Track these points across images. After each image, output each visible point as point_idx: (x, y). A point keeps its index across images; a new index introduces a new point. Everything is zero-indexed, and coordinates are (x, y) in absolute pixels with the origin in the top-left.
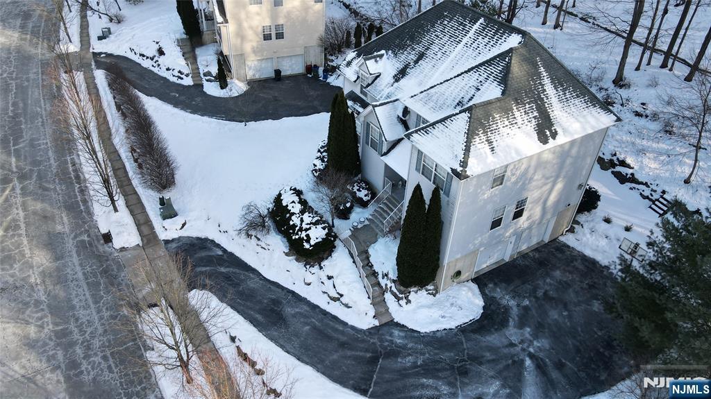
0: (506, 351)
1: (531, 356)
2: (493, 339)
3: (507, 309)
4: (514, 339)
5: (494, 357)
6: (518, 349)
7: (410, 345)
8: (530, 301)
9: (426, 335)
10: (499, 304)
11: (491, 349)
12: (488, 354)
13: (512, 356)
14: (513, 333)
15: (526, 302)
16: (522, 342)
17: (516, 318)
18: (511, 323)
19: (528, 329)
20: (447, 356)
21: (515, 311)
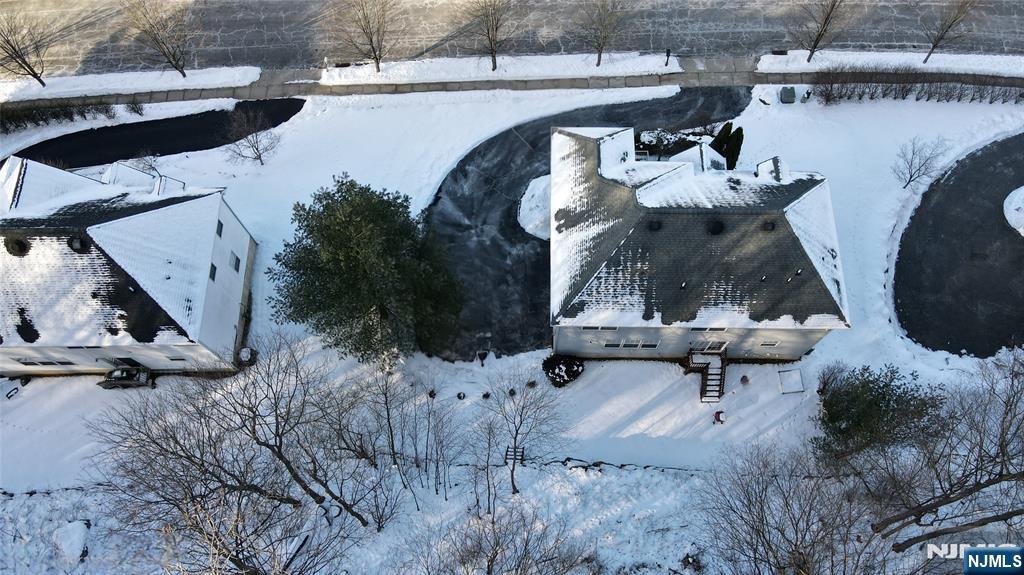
0: (483, 215)
1: (469, 228)
2: (496, 215)
3: (513, 244)
4: (486, 228)
5: (484, 204)
6: (479, 224)
7: (528, 168)
8: (508, 265)
9: (528, 181)
10: (520, 242)
11: (490, 209)
12: (489, 203)
13: (477, 216)
14: (492, 230)
15: (509, 262)
16: (482, 231)
17: (501, 243)
18: (499, 236)
19: (488, 243)
20: (505, 181)
21: (507, 247)
